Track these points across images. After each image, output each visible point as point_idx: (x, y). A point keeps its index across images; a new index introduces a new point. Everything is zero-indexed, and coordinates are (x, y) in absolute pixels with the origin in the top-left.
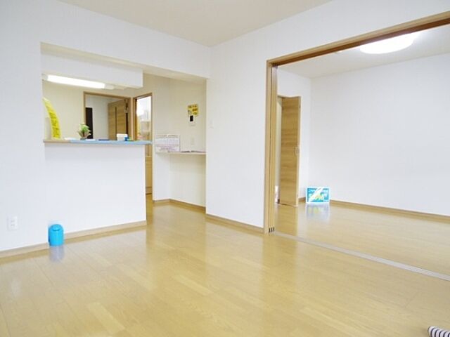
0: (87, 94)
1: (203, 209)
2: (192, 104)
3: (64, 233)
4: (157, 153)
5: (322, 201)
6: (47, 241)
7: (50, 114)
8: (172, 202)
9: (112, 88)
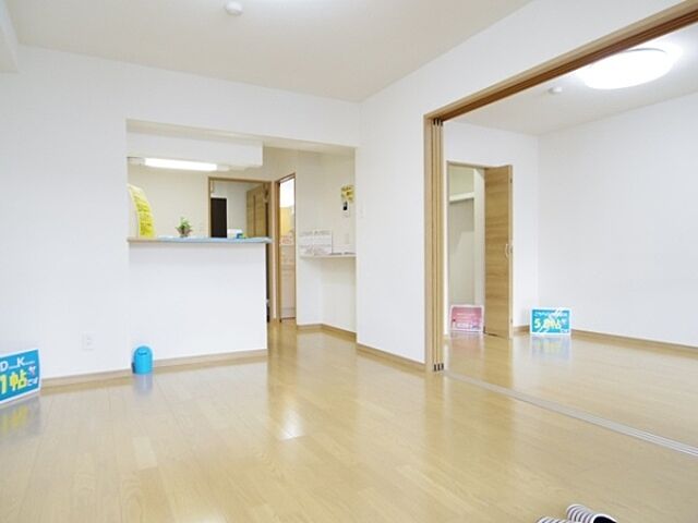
0: (213, 180)
1: (352, 336)
2: (345, 185)
3: (154, 358)
4: (302, 258)
5: (558, 331)
6: (129, 367)
7: (138, 205)
8: (324, 328)
9: (226, 169)
